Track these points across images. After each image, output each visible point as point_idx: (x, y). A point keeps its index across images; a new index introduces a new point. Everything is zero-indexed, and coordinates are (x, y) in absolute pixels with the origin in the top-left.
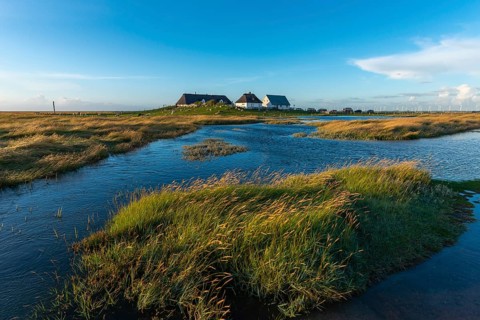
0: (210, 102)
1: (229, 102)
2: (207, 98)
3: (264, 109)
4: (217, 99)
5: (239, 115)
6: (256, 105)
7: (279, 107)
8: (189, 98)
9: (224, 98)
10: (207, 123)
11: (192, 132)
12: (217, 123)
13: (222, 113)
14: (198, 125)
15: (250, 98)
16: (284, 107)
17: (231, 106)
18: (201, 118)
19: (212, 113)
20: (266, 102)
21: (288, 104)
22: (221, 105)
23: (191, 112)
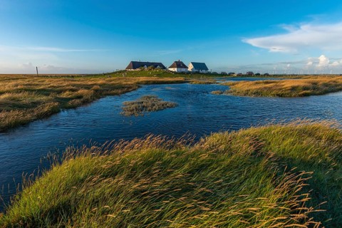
0: (150, 67)
1: (164, 68)
2: (148, 64)
3: (189, 73)
4: (155, 65)
5: (171, 77)
6: (183, 70)
7: (200, 71)
8: (135, 65)
9: (161, 65)
10: (147, 83)
11: (134, 90)
12: (155, 83)
13: (159, 75)
14: (139, 85)
15: (179, 64)
16: (204, 71)
17: (165, 70)
18: (142, 79)
19: (151, 76)
20: (190, 68)
21: (207, 69)
22: (158, 70)
23: (136, 74)
